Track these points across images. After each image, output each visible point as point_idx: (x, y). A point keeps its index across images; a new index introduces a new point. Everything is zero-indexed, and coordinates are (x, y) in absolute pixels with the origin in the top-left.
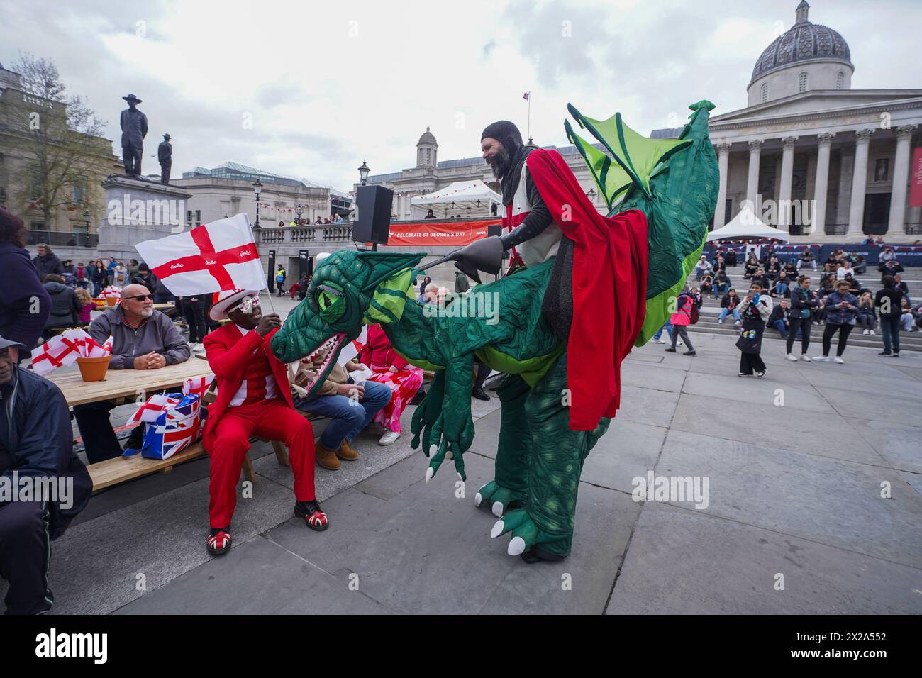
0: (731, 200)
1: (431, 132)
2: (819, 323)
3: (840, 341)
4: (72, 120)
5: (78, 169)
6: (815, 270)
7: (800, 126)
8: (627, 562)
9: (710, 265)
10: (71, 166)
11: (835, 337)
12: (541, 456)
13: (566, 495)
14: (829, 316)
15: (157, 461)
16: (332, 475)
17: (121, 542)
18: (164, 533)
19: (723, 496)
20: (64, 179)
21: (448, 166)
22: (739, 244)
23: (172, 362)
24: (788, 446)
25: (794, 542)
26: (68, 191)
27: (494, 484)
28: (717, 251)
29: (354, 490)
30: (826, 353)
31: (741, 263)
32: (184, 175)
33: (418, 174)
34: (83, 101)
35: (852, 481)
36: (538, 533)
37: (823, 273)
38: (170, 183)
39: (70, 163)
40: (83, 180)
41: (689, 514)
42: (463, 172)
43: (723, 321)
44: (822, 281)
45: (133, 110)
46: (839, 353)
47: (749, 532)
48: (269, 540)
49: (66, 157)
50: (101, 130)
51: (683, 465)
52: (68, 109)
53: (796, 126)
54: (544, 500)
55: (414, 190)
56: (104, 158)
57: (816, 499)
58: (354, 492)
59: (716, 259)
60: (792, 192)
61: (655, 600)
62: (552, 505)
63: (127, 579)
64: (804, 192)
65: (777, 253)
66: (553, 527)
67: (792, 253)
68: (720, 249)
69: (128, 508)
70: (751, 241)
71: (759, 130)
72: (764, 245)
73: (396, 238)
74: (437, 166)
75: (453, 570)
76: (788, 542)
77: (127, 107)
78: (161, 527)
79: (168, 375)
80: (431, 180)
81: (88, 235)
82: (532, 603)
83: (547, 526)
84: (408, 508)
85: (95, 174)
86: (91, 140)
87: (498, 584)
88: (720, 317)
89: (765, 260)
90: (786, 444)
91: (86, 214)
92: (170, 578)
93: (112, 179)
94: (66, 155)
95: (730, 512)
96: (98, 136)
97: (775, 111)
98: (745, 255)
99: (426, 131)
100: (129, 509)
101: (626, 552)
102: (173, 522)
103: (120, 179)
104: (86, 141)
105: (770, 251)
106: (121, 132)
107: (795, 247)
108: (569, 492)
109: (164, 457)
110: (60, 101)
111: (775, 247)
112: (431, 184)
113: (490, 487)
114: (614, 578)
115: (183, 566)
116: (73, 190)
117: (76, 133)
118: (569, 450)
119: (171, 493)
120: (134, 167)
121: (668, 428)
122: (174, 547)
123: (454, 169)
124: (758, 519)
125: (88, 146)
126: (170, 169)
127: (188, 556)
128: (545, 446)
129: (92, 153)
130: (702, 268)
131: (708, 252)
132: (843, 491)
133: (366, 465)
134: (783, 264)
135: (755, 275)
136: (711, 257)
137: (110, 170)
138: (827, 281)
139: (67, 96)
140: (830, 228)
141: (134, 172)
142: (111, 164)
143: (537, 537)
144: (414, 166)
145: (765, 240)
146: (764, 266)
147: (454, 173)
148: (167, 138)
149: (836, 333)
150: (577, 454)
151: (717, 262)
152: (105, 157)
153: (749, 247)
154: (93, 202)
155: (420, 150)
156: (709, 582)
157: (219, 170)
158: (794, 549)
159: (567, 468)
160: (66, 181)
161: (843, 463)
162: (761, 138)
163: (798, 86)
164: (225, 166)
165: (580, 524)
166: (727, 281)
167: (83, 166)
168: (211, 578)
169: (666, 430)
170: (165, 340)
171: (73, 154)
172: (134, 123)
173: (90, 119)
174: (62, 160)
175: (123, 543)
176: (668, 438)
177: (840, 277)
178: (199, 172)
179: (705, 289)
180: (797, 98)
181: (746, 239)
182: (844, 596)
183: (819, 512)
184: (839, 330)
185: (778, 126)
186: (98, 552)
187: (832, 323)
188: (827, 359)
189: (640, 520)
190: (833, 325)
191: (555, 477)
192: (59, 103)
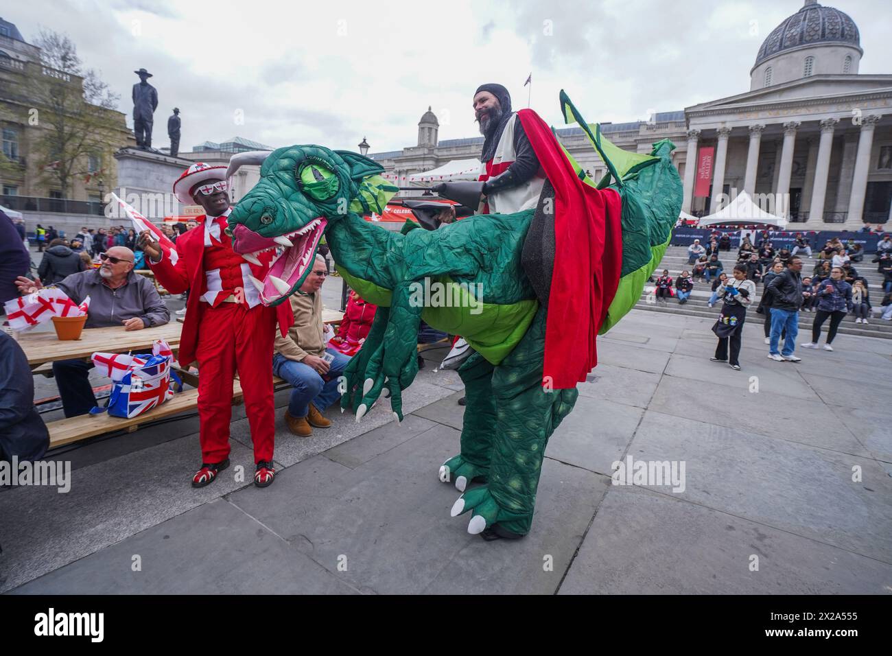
0: (728, 185)
1: (432, 111)
2: (810, 310)
3: (830, 328)
4: (88, 93)
5: (93, 140)
6: (810, 257)
7: (803, 111)
8: (586, 543)
9: (703, 249)
10: (87, 137)
11: (826, 325)
12: (507, 435)
13: (529, 474)
14: (821, 303)
15: (121, 420)
16: (303, 441)
17: (86, 498)
18: (128, 490)
19: (694, 479)
20: (80, 150)
21: (449, 145)
22: (735, 229)
23: (150, 324)
24: (766, 432)
25: (762, 530)
26: (84, 161)
27: (459, 459)
28: (711, 235)
29: (321, 457)
30: (815, 340)
31: (735, 248)
32: (194, 148)
33: (420, 152)
34: (97, 74)
35: (830, 470)
36: (499, 511)
37: (819, 260)
38: (179, 156)
39: (86, 135)
40: (98, 151)
41: (656, 496)
42: (463, 152)
43: (713, 305)
44: (816, 268)
45: (144, 83)
46: (829, 341)
47: (716, 517)
48: (230, 503)
49: (82, 129)
50: (114, 102)
51: (656, 447)
52: (84, 82)
53: (799, 111)
54: (506, 477)
55: (414, 168)
56: (118, 131)
57: (791, 487)
58: (321, 459)
59: (710, 243)
60: (791, 179)
61: (610, 583)
62: (515, 484)
63: (85, 534)
64: (804, 178)
65: (772, 239)
66: (515, 505)
67: (787, 239)
68: (714, 233)
69: (98, 465)
70: (746, 226)
71: (761, 115)
72: (759, 231)
73: (393, 214)
74: (437, 145)
75: (408, 542)
76: (756, 530)
77: (139, 81)
78: (127, 484)
79: (144, 337)
80: (431, 158)
81: (101, 203)
82: (483, 579)
83: (508, 505)
84: (372, 477)
85: (110, 145)
86: (106, 113)
87: (451, 558)
88: (710, 301)
89: (759, 247)
90: (765, 430)
91: (100, 184)
92: (127, 535)
93: (124, 150)
94: (82, 127)
95: (698, 497)
96: (111, 109)
97: (778, 96)
98: (739, 240)
99: (427, 111)
100: (100, 465)
101: (586, 533)
102: (140, 480)
103: (131, 151)
104: (101, 113)
105: (765, 236)
106: (133, 105)
107: (791, 233)
108: (533, 471)
109: (129, 416)
110: (76, 74)
111: (771, 233)
112: (431, 162)
113: (454, 461)
114: (571, 558)
115: (141, 524)
116: (89, 160)
117: (91, 106)
118: (535, 429)
119: (142, 452)
120: (144, 140)
121: (646, 409)
122: (136, 504)
123: (455, 149)
124: (727, 505)
125: (103, 118)
126: (179, 142)
127: (148, 514)
128: (511, 424)
129: (107, 125)
130: (696, 251)
131: (702, 237)
132: (820, 481)
133: (338, 433)
134: (778, 250)
135: (749, 260)
136: (705, 242)
137: (124, 142)
138: (821, 267)
139: (83, 68)
140: (829, 216)
141: (145, 144)
142: (125, 137)
143: (498, 515)
144: (416, 144)
145: (761, 225)
146: (759, 252)
147: (454, 152)
148: (176, 111)
149: (827, 320)
150: (542, 433)
151: (710, 247)
152: (119, 129)
153: (744, 233)
154: (107, 172)
155: (422, 129)
156: (669, 568)
157: (227, 145)
158: (761, 537)
159: (532, 447)
160: (82, 152)
161: (823, 451)
162: (762, 123)
163: (803, 70)
164: (233, 141)
165: (542, 503)
166: (719, 265)
167: (98, 137)
168: (167, 537)
169: (644, 410)
170: (146, 303)
171: (88, 126)
172: (145, 97)
173: (104, 92)
174: (78, 132)
175: (87, 499)
176: (644, 419)
177: (836, 264)
178: (208, 146)
179: (698, 273)
180: (801, 82)
181: (742, 224)
182: (809, 589)
183: (792, 501)
184: (830, 317)
185: (781, 112)
186: (61, 506)
187: (823, 310)
188: (816, 346)
189: (605, 499)
190: (825, 312)
191: (520, 456)
192: (76, 76)
